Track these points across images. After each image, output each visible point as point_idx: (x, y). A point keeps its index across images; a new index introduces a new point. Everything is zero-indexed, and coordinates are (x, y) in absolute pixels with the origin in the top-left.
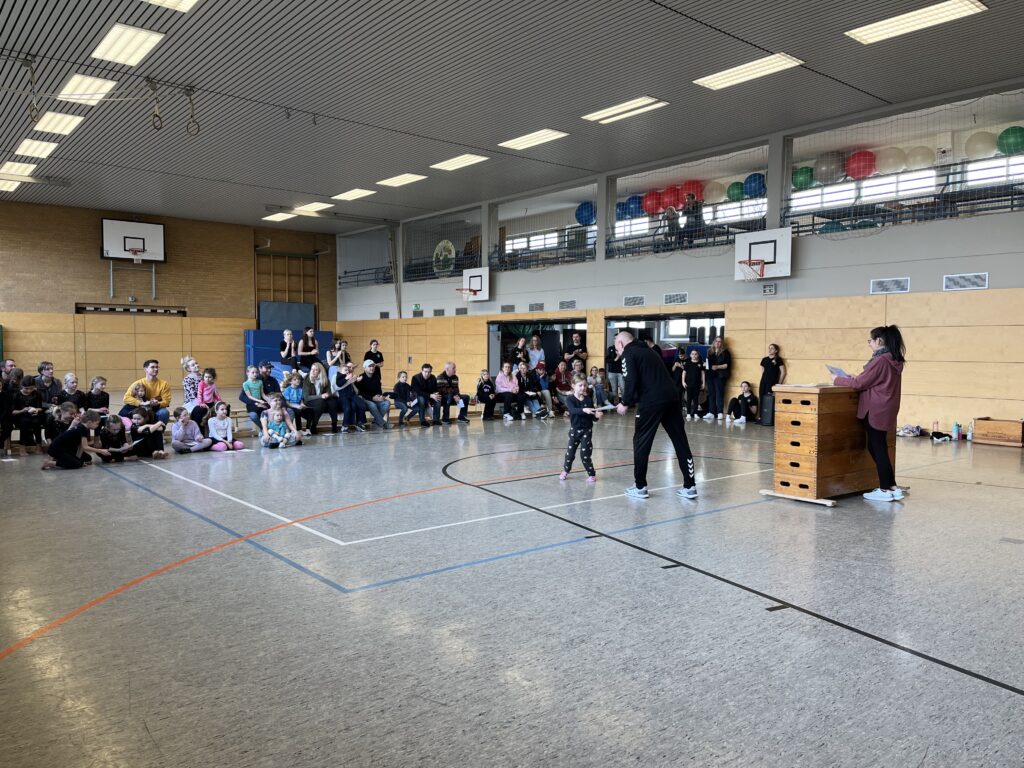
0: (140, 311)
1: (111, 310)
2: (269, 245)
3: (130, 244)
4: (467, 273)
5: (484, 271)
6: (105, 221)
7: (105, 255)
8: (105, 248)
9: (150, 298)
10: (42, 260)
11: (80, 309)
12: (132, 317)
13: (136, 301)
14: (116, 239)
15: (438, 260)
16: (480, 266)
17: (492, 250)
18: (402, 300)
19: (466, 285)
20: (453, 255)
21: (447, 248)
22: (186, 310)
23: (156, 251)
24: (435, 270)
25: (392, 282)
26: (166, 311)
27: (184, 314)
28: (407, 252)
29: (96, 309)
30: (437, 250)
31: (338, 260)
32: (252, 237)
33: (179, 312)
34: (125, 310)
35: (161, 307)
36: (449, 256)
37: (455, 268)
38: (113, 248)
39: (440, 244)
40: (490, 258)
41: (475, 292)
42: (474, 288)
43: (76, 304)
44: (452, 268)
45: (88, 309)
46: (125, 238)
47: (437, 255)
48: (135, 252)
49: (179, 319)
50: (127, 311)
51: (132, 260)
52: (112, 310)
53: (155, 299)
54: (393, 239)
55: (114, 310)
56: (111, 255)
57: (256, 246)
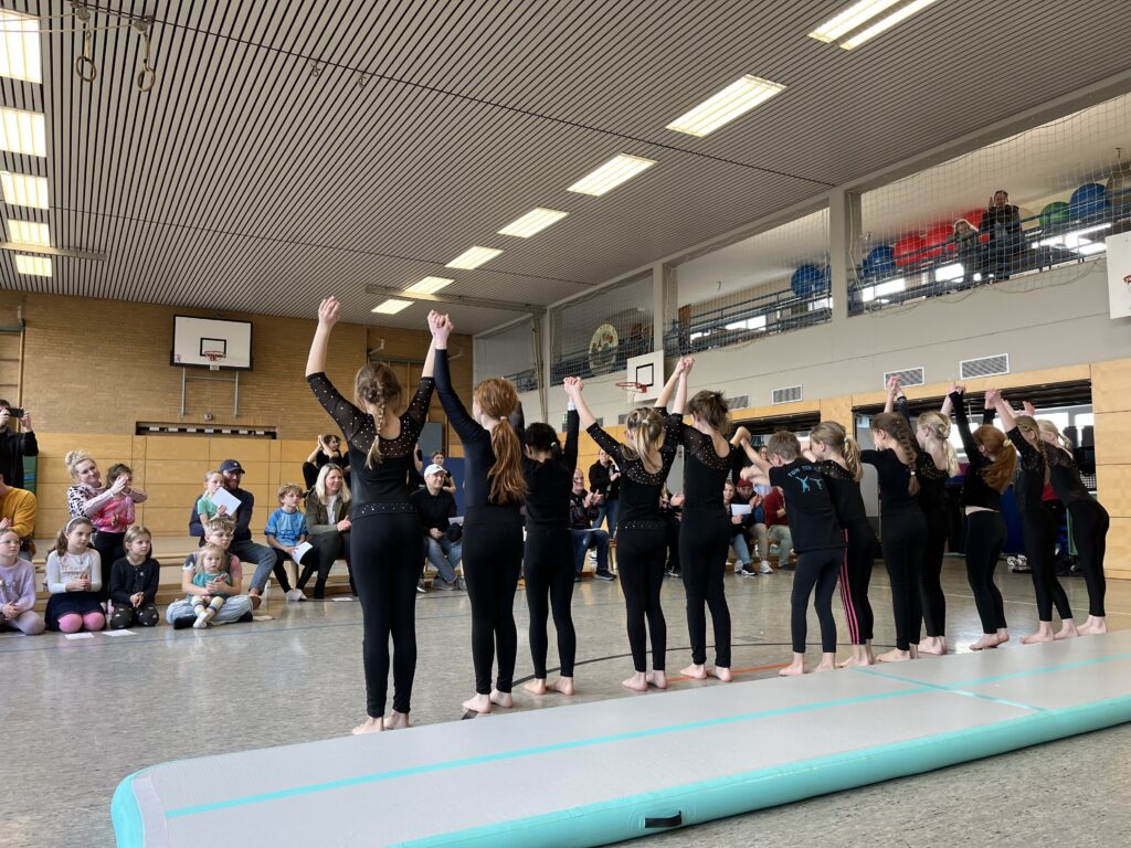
0: (218, 432)
1: (180, 430)
2: (382, 347)
3: (208, 346)
4: (632, 362)
5: (657, 357)
6: (178, 320)
7: (176, 361)
8: (176, 352)
9: (229, 416)
10: (98, 368)
11: (141, 430)
12: (207, 439)
13: (213, 418)
14: (191, 340)
15: (595, 352)
16: (652, 351)
17: (669, 328)
18: (549, 411)
19: (631, 378)
20: (615, 343)
21: (606, 335)
22: (277, 430)
23: (239, 356)
24: (592, 366)
25: (536, 388)
26: (250, 432)
27: (273, 436)
28: (555, 346)
29: (162, 429)
30: (595, 340)
31: (475, 367)
32: (365, 338)
33: (266, 433)
34: (198, 431)
35: (244, 427)
36: (610, 346)
37: (617, 359)
38: (186, 353)
39: (599, 331)
40: (665, 339)
41: (644, 388)
42: (642, 381)
43: (137, 423)
44: (613, 361)
45: (151, 429)
46: (202, 339)
47: (595, 345)
48: (213, 357)
49: (266, 442)
50: (200, 431)
51: (208, 367)
52: (182, 431)
53: (238, 416)
54: (538, 330)
55: (185, 430)
56: (183, 361)
57: (369, 350)
